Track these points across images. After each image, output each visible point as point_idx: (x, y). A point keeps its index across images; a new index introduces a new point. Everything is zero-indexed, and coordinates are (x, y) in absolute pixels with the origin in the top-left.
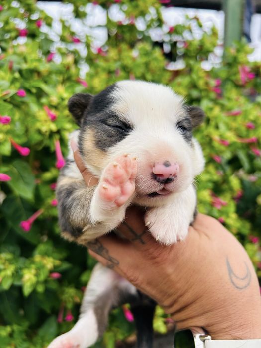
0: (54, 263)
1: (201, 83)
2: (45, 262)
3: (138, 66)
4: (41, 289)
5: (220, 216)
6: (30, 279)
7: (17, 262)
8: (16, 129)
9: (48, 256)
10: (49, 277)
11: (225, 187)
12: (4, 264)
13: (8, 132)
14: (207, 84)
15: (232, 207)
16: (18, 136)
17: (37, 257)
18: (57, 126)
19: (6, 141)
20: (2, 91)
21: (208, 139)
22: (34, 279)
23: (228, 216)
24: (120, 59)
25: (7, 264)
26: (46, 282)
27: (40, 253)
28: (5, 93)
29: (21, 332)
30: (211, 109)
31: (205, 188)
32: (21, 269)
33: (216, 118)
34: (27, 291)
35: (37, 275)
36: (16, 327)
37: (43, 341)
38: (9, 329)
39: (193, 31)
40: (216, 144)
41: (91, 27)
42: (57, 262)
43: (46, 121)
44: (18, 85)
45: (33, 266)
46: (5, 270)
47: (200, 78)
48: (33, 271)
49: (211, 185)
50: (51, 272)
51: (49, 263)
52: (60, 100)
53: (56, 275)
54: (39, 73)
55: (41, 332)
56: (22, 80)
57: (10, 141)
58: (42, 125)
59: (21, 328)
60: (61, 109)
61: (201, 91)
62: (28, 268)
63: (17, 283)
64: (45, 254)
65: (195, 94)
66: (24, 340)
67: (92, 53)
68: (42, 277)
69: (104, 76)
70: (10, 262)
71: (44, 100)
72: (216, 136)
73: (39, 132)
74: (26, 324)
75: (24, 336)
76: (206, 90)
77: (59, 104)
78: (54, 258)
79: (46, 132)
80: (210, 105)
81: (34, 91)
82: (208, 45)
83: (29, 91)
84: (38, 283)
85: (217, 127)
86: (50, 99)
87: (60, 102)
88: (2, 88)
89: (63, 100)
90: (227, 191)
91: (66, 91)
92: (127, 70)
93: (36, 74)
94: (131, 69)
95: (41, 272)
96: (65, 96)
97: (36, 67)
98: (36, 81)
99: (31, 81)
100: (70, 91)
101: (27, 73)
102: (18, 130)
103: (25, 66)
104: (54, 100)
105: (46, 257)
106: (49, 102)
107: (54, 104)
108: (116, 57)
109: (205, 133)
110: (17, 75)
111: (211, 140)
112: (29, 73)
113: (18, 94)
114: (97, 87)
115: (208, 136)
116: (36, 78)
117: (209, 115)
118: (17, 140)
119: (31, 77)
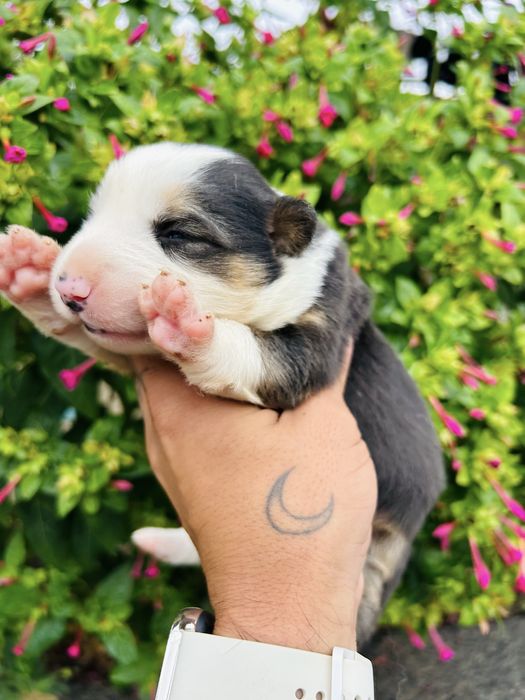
0: (120, 460)
2: (103, 456)
3: (341, 68)
4: (91, 507)
5: (480, 406)
6: (69, 486)
7: (54, 448)
8: (48, 178)
9: (112, 445)
10: (108, 485)
12: (27, 449)
13: (30, 184)
14: (489, 116)
16: (50, 193)
17: (90, 445)
19: (22, 200)
20: (22, 95)
21: (471, 237)
22: (79, 487)
23: (495, 410)
24: (301, 53)
25: (33, 450)
26: (102, 494)
27: (96, 438)
28: (25, 100)
29: (63, 584)
30: (491, 173)
32: (59, 463)
34: (64, 506)
35: (85, 479)
36: (54, 573)
38: (40, 575)
40: (488, 247)
42: (128, 460)
44: (61, 87)
45: (79, 461)
46: (27, 460)
47: (475, 102)
48: (78, 471)
49: (467, 338)
50: (115, 477)
51: (113, 459)
52: (145, 126)
53: (123, 485)
54: (110, 66)
55: (102, 590)
56: (71, 78)
57: (31, 201)
59: (64, 577)
61: (474, 132)
62: (70, 463)
63: (48, 489)
64: (107, 440)
65: (460, 138)
66: (67, 601)
68: (94, 486)
69: (265, 87)
70: (40, 446)
71: (113, 124)
72: (490, 229)
74: (74, 571)
75: (67, 593)
76: (487, 130)
77: (143, 133)
78: (123, 451)
80: (491, 163)
81: (94, 102)
83: (85, 103)
84: (84, 496)
85: (496, 210)
86: (125, 122)
87: (146, 130)
88: (22, 90)
89: (151, 124)
90: (508, 357)
91: (159, 107)
92: (314, 76)
93: (104, 69)
94: (322, 75)
95: (94, 475)
96: (156, 116)
97: (103, 52)
98: (104, 82)
99: (94, 83)
100: (168, 106)
101: (83, 63)
102: (53, 180)
103: (81, 50)
104: (134, 124)
105: (107, 447)
106: (123, 128)
107: (132, 132)
108: (293, 48)
109: (468, 222)
110: (63, 68)
111: (479, 237)
112: (89, 64)
113: (56, 106)
114: (244, 109)
115: (472, 227)
116: (104, 76)
117: (484, 183)
118: (48, 202)
119: (96, 74)
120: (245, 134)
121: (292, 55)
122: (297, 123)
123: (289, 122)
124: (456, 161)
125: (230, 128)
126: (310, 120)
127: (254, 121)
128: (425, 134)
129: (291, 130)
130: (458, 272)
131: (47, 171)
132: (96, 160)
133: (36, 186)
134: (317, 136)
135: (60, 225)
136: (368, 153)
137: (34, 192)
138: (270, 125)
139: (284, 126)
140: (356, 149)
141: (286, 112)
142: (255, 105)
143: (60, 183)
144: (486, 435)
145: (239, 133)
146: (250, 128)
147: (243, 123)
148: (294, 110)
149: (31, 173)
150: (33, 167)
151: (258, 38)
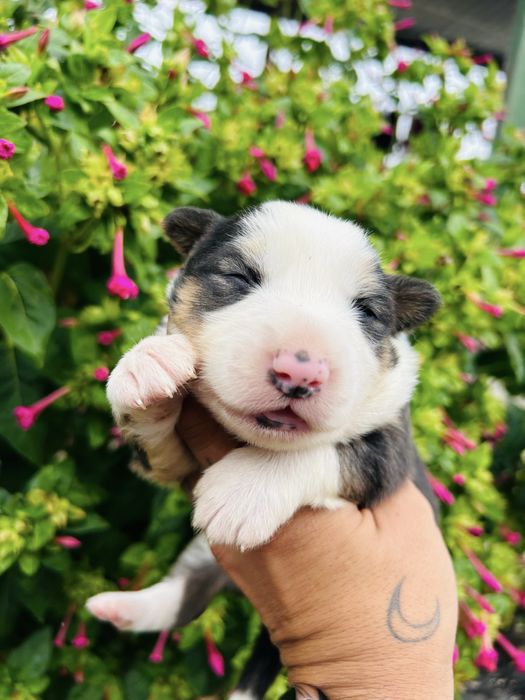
0: (69, 513)
1: (455, 179)
2: (49, 507)
3: (328, 114)
4: (29, 567)
5: (458, 471)
6: (6, 542)
8: (26, 182)
9: (61, 496)
10: (51, 543)
11: (471, 409)
14: (467, 181)
15: (484, 456)
16: (30, 201)
17: (35, 495)
18: (123, 195)
20: (10, 85)
21: (455, 297)
22: (18, 543)
23: (473, 476)
24: (289, 94)
26: (43, 553)
27: (42, 487)
28: (14, 90)
30: (470, 236)
31: (434, 404)
33: (477, 255)
35: (27, 535)
37: (15, 681)
39: (447, 78)
40: (471, 310)
41: (237, 35)
42: (79, 513)
43: (100, 179)
44: (51, 85)
45: (21, 514)
47: (455, 167)
48: (19, 525)
49: (446, 400)
50: (60, 532)
51: (60, 511)
52: (144, 140)
53: (69, 542)
54: (105, 71)
56: (63, 79)
57: (6, 205)
58: (92, 187)
60: (140, 159)
61: (452, 195)
62: (9, 515)
64: (55, 490)
65: (439, 199)
67: (230, 80)
68: (37, 543)
69: (249, 124)
71: (105, 133)
72: (473, 292)
73: (83, 201)
76: (463, 195)
77: (139, 148)
78: (72, 502)
79: (97, 202)
80: (471, 226)
81: (86, 108)
82: (478, 104)
83: (76, 108)
84: (25, 552)
85: (478, 275)
86: (121, 132)
87: (143, 145)
88: (10, 79)
89: (149, 139)
90: (475, 421)
91: (159, 122)
92: (302, 118)
93: (98, 74)
94: (309, 119)
95: (37, 530)
96: (156, 130)
97: (100, 56)
98: (95, 88)
99: (84, 87)
100: (169, 123)
101: (77, 64)
102: (30, 186)
103: (77, 49)
104: (130, 136)
105: (55, 497)
106: (117, 140)
107: (127, 145)
108: (282, 88)
109: (454, 282)
110: (54, 64)
111: (463, 299)
112: (82, 65)
113: (47, 102)
114: (229, 142)
115: (457, 288)
116: (97, 82)
117: (464, 246)
118: (24, 209)
119: (88, 78)
120: (229, 167)
121: (279, 95)
122: (282, 164)
123: (274, 161)
124: (436, 220)
125: (213, 160)
126: (294, 162)
127: (238, 155)
128: (411, 190)
129: (275, 170)
130: (439, 331)
131: (26, 176)
132: (86, 170)
133: (11, 190)
134: (300, 179)
135: (41, 237)
136: (356, 202)
137: (10, 196)
138: (253, 161)
139: (268, 165)
140: (344, 197)
141: (272, 151)
142: (241, 139)
143: (39, 190)
144: (461, 500)
145: (222, 166)
146: (234, 162)
147: (228, 156)
148: (279, 149)
149: (10, 174)
150: (12, 168)
151: (235, 76)
